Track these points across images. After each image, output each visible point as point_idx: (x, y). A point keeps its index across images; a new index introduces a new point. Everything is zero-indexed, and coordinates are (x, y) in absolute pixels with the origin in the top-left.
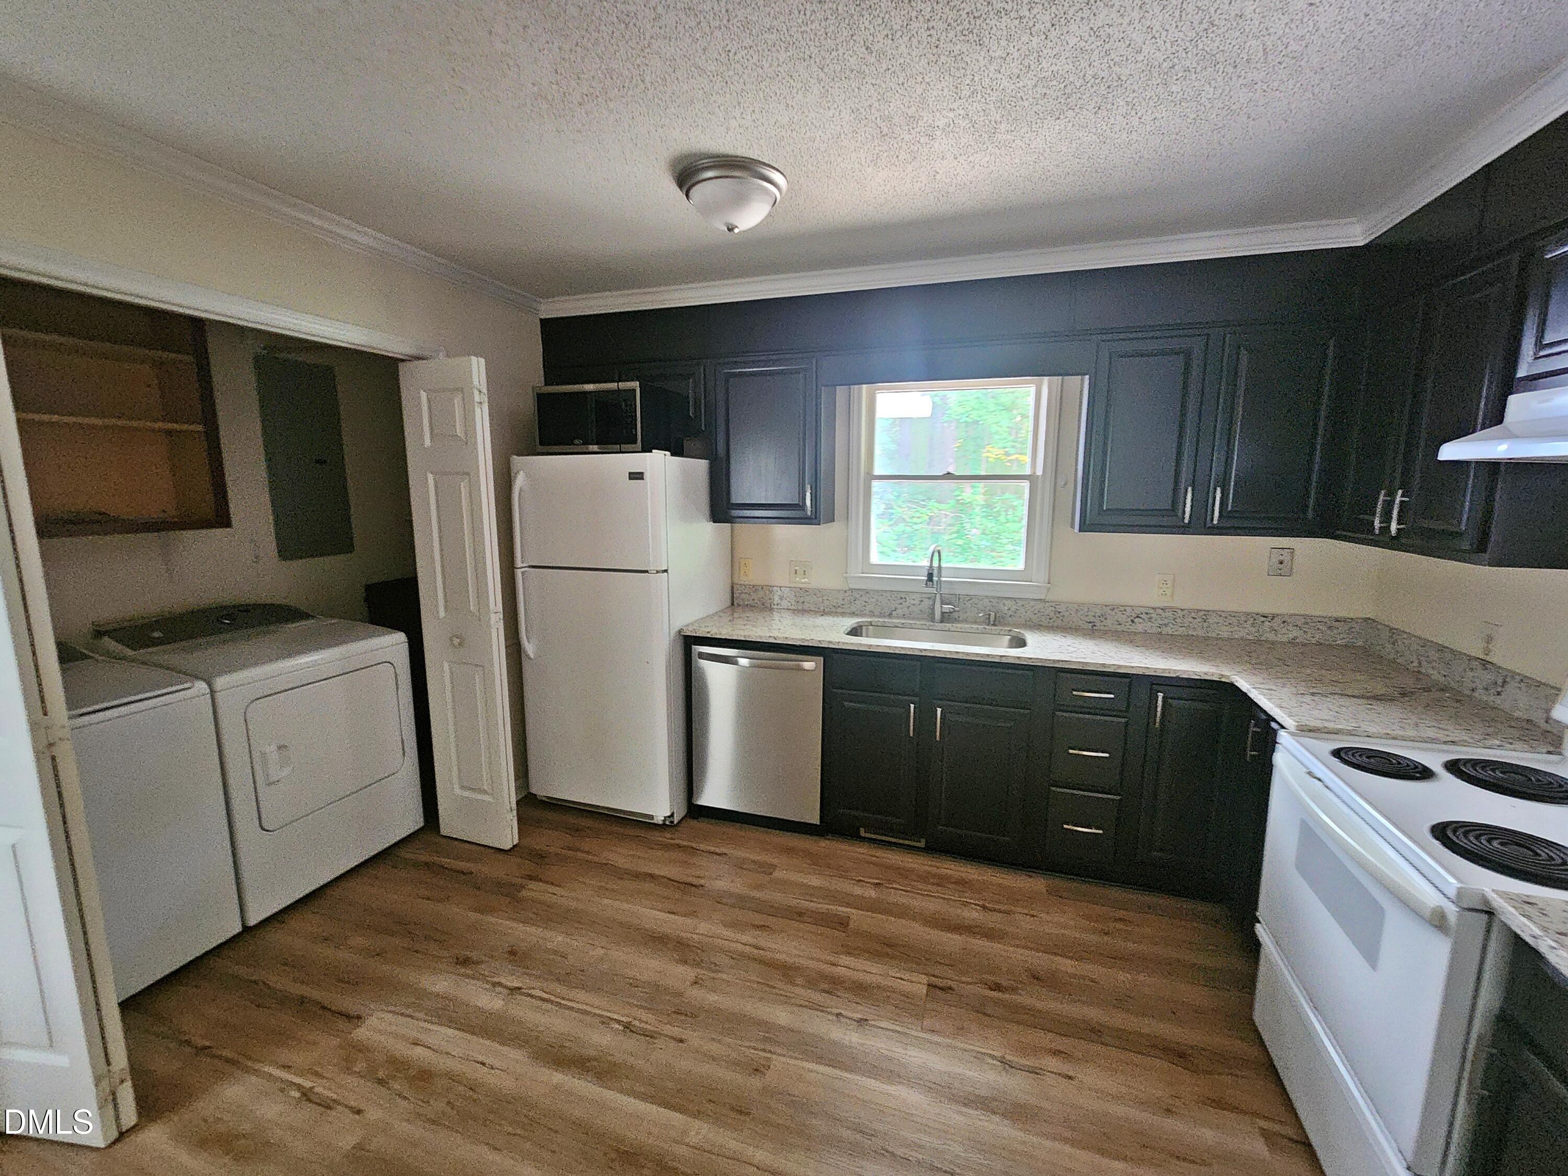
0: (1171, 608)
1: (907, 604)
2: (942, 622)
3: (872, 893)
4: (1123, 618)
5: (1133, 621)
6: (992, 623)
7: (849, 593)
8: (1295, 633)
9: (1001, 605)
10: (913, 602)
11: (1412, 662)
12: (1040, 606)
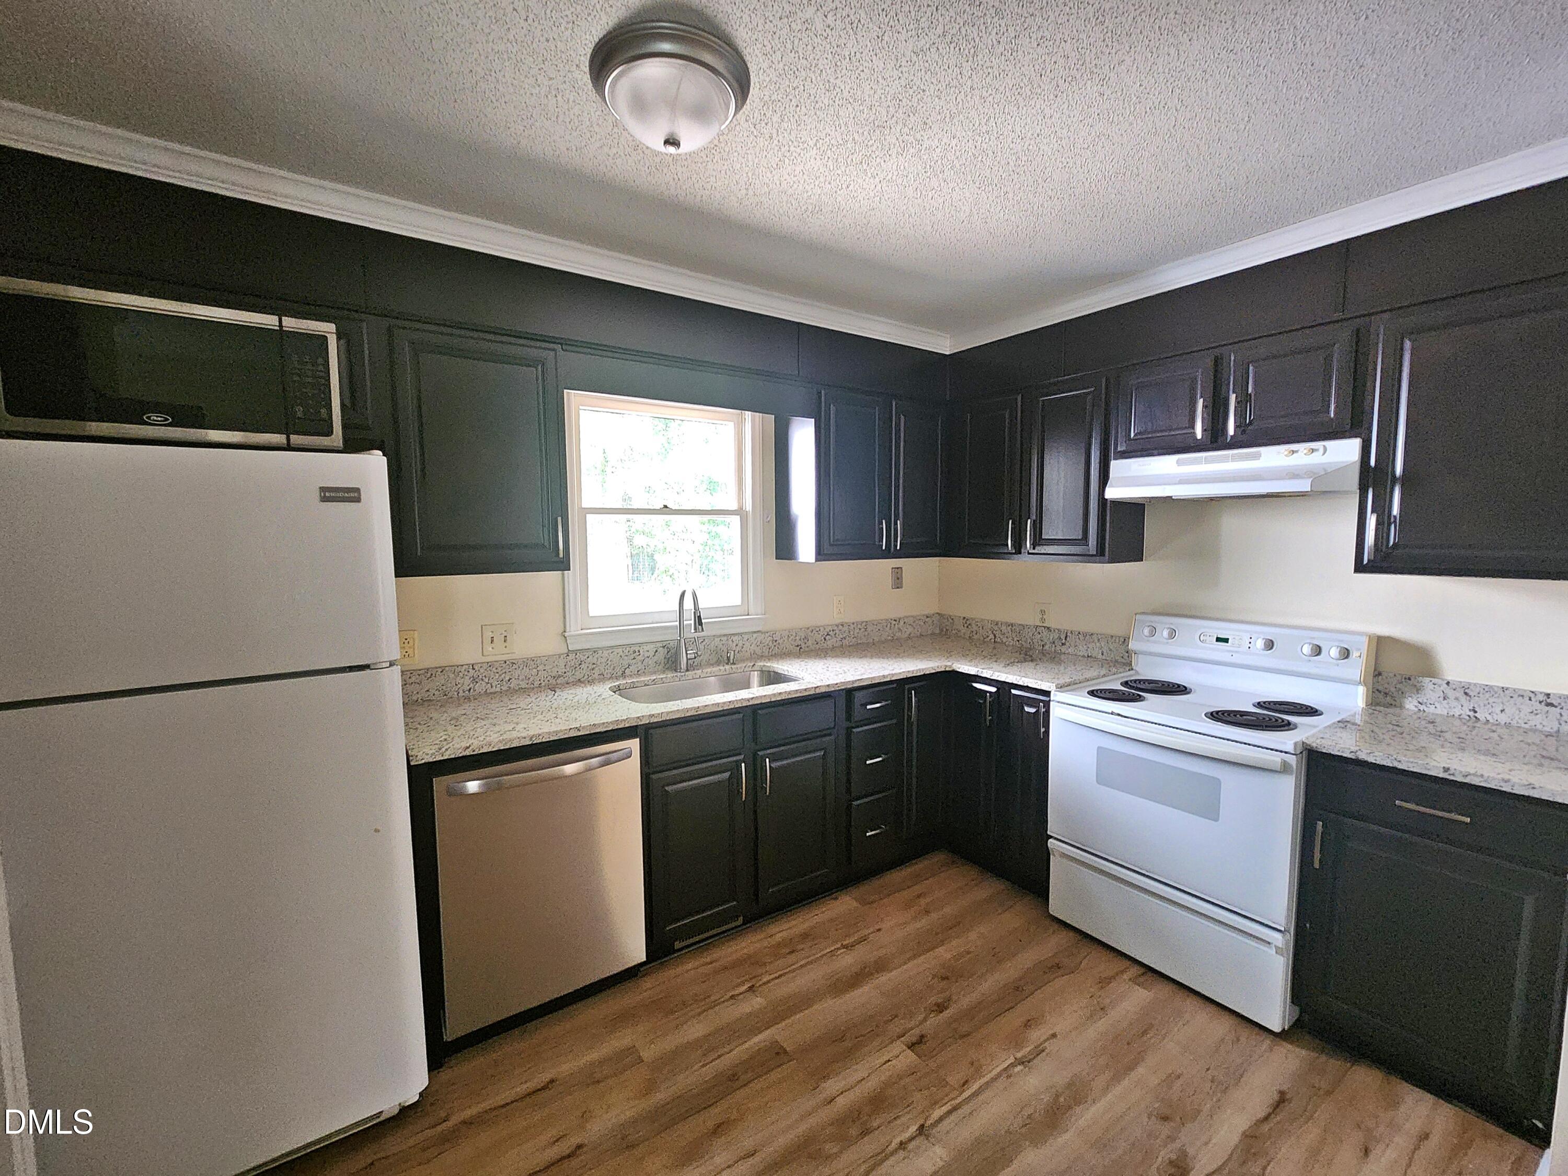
0: (846, 623)
1: (641, 658)
2: (687, 670)
3: (757, 1002)
4: (819, 637)
5: (825, 639)
6: (732, 661)
7: (572, 656)
8: (910, 629)
9: (730, 642)
10: (647, 654)
11: (988, 637)
12: (761, 637)
